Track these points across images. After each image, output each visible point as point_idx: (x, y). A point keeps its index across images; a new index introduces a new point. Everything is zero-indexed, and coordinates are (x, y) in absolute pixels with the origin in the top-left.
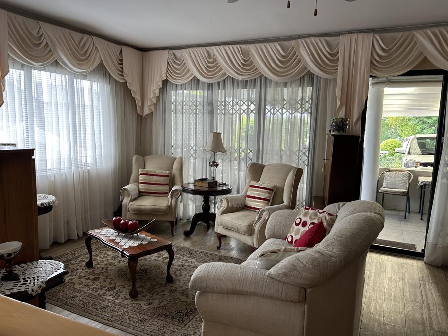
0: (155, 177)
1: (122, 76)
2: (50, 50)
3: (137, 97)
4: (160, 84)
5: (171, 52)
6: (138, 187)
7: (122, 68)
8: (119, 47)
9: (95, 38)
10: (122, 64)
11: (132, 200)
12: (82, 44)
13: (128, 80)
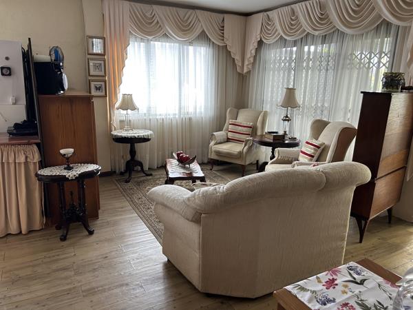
0: (240, 128)
1: (223, 40)
2: (160, 26)
3: (237, 58)
4: (256, 44)
5: (265, 14)
6: (227, 134)
7: (223, 33)
8: (221, 16)
9: (198, 12)
10: (223, 30)
11: (216, 144)
12: (186, 18)
13: (229, 43)
